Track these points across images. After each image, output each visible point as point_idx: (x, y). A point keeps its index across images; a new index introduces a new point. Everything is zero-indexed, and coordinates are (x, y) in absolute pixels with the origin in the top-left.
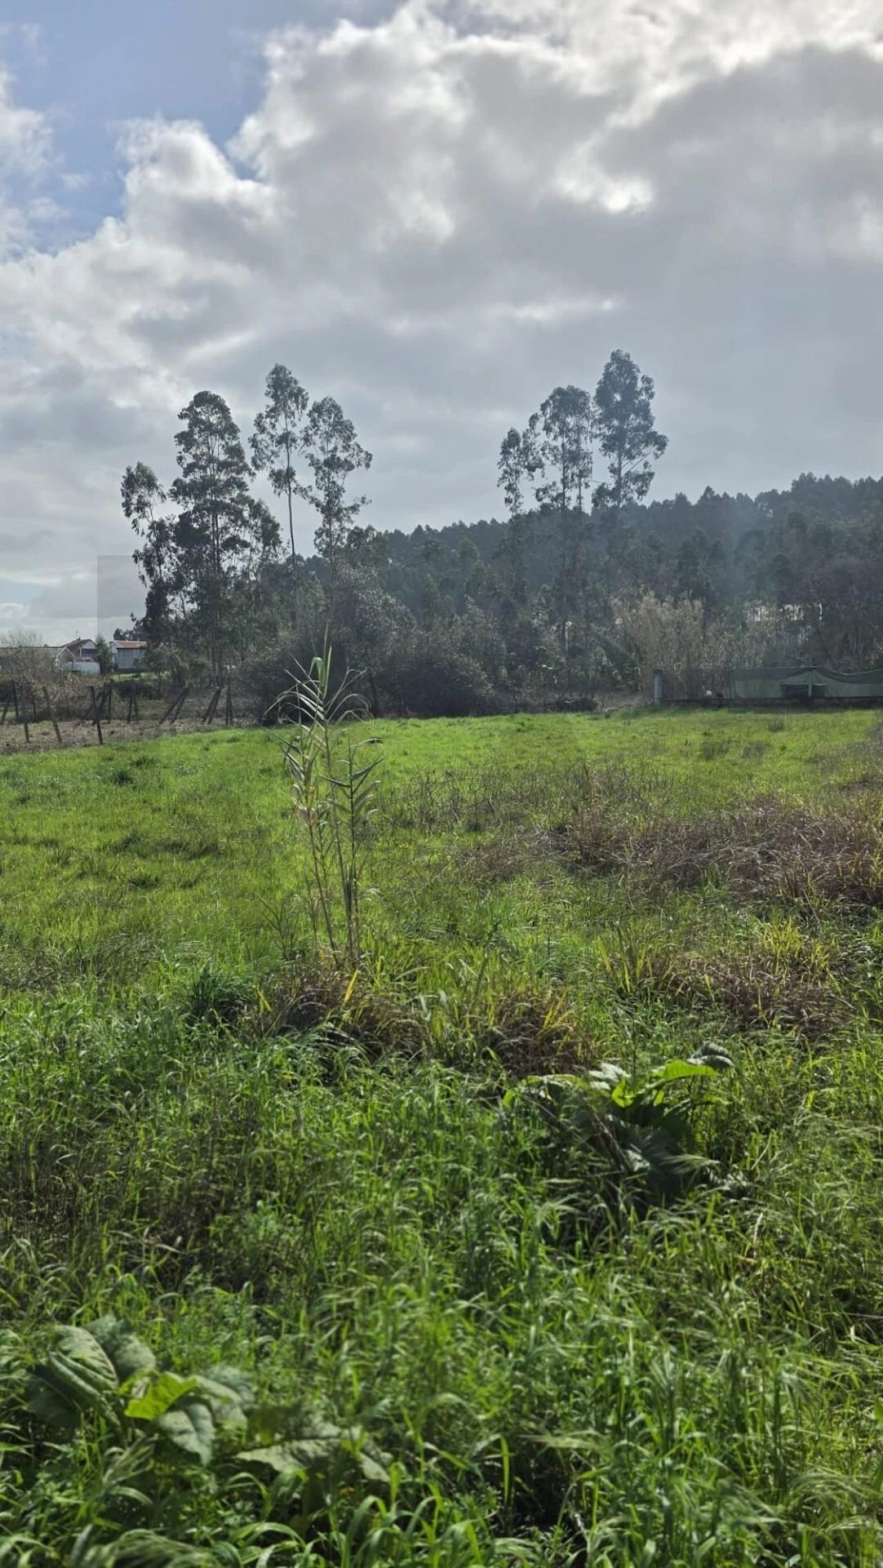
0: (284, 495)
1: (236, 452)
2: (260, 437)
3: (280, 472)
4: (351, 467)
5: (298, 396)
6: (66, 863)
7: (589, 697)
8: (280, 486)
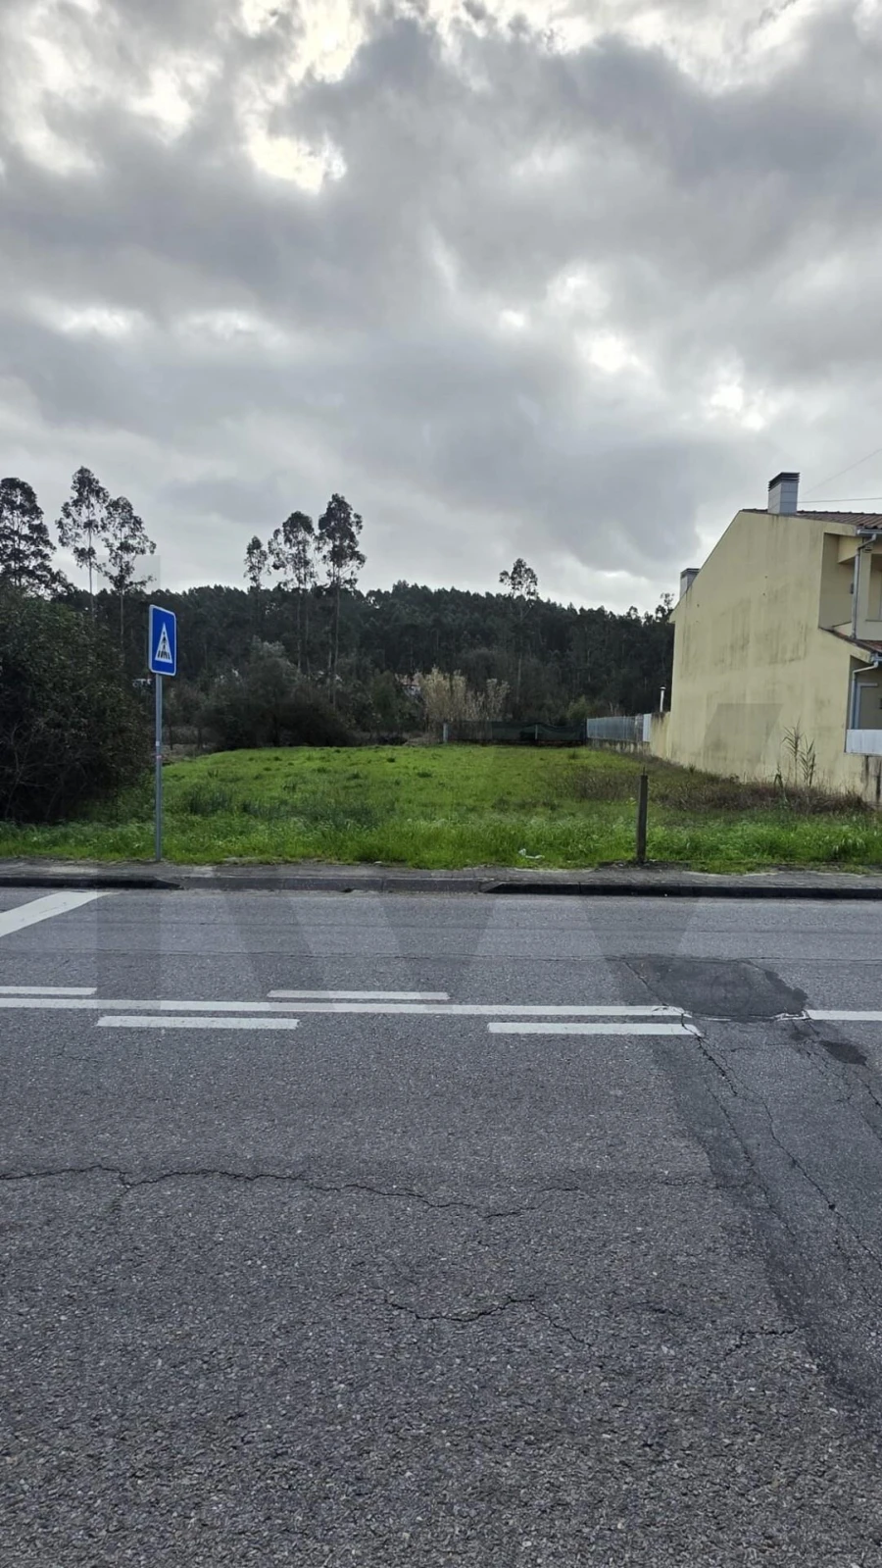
0: (85, 568)
1: (41, 529)
2: (65, 521)
3: (83, 549)
4: (139, 552)
5: (98, 492)
8: (83, 560)
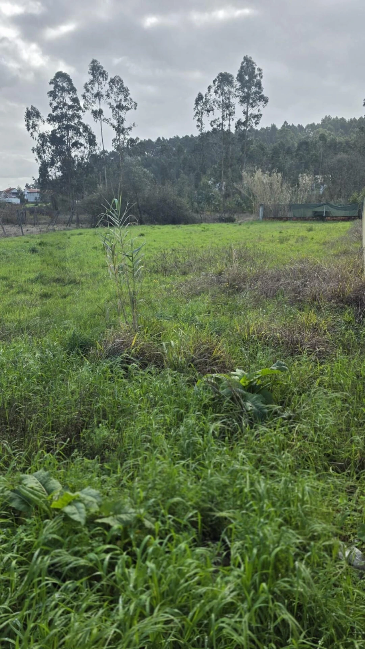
1: (75, 100)
2: (87, 94)
3: (96, 111)
4: (128, 109)
5: (103, 74)
6: (12, 287)
7: (232, 216)
8: (96, 118)
